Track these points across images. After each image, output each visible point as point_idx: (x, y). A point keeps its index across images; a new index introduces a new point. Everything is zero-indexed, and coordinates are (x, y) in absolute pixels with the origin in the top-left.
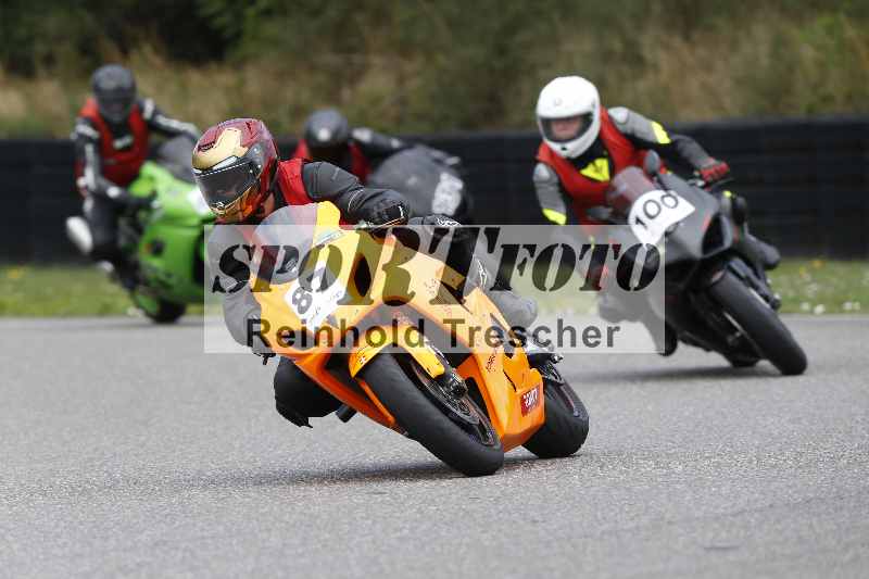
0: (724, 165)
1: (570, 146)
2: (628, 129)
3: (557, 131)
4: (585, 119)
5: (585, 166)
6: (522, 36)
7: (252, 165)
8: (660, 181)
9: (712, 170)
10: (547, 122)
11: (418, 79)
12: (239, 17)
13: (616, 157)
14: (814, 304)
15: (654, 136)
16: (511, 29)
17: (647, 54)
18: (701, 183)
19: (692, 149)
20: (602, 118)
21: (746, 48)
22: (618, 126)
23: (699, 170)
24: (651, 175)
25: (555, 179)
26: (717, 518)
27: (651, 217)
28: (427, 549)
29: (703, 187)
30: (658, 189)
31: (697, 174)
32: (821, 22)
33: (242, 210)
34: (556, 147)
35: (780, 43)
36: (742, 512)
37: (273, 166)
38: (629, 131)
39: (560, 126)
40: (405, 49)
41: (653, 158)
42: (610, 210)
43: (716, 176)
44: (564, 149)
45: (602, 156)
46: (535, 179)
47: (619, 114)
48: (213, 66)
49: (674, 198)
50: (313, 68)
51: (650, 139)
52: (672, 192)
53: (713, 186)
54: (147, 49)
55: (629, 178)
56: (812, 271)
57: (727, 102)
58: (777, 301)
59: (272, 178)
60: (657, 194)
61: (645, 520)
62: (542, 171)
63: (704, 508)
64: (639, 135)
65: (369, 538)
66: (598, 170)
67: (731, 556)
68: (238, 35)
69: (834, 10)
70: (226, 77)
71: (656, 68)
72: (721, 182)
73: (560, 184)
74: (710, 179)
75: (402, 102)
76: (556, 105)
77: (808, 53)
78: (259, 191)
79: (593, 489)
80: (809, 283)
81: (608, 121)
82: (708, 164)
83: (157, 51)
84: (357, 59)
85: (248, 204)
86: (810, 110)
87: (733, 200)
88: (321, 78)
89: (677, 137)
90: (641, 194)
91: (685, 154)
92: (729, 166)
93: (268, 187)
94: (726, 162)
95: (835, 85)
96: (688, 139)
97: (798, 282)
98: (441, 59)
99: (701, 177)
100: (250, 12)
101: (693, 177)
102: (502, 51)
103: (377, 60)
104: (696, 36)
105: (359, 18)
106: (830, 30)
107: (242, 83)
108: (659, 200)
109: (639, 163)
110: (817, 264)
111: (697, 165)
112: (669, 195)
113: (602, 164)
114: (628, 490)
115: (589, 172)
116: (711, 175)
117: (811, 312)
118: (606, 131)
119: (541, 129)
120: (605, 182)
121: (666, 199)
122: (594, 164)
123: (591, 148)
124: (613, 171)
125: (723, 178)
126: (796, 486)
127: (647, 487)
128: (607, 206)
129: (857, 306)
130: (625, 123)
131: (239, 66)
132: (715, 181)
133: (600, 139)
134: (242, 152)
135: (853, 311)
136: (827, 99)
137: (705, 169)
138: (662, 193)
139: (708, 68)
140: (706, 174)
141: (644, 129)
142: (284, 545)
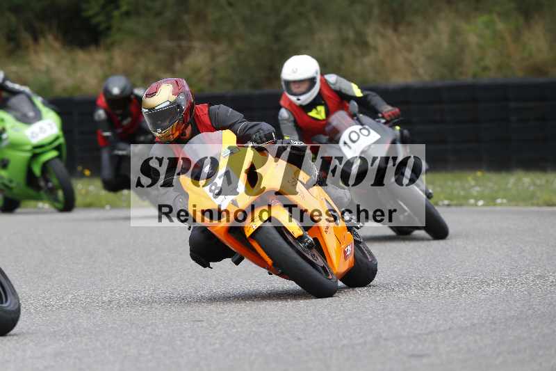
0: (397, 110)
1: (303, 98)
2: (337, 87)
3: (294, 88)
4: (312, 81)
5: (311, 111)
6: (290, 30)
7: (179, 106)
8: (358, 119)
9: (390, 113)
10: (288, 83)
11: (224, 56)
12: (109, 17)
13: (330, 105)
14: (477, 199)
15: (353, 92)
16: (283, 24)
17: (370, 40)
18: (383, 121)
19: (377, 100)
20: (321, 80)
21: (434, 36)
22: (331, 86)
23: (381, 113)
24: (353, 116)
25: (292, 119)
26: (415, 337)
27: (354, 142)
28: (231, 356)
29: (385, 123)
30: (357, 124)
31: (380, 115)
32: (482, 19)
33: (173, 134)
34: (293, 98)
35: (455, 33)
36: (431, 333)
37: (191, 108)
38: (338, 89)
39: (297, 86)
40: (215, 37)
41: (354, 105)
42: (327, 137)
43: (393, 117)
44: (299, 100)
45: (320, 104)
46: (279, 118)
47: (332, 78)
48: (93, 48)
49: (367, 129)
50: (156, 50)
51: (350, 93)
52: (367, 127)
53: (391, 124)
54: (50, 38)
55: (339, 118)
56: (476, 179)
57: (421, 71)
58: (430, 193)
59: (191, 115)
60: (357, 128)
61: (369, 338)
62: (284, 113)
63: (408, 330)
64: (343, 91)
65: (194, 350)
66: (318, 113)
67: (425, 360)
68: (109, 28)
69: (490, 12)
70: (100, 56)
71: (376, 49)
72: (396, 120)
73: (295, 121)
74: (389, 119)
75: (214, 71)
76: (294, 72)
77: (473, 39)
78: (184, 122)
79: (336, 318)
80: (473, 187)
81: (325, 83)
82: (387, 109)
83: (56, 38)
84: (184, 43)
85: (176, 131)
86: (475, 76)
87: (401, 132)
88: (161, 56)
89: (367, 92)
90: (346, 128)
91: (373, 103)
92: (400, 110)
93: (188, 120)
94: (398, 108)
95: (490, 60)
96: (374, 94)
97: (467, 185)
98: (239, 44)
99: (383, 117)
100: (116, 13)
101: (378, 118)
102: (277, 38)
103: (197, 44)
104: (401, 29)
105: (186, 17)
106: (488, 25)
107: (112, 58)
108: (358, 131)
109: (345, 108)
110: (479, 174)
111: (380, 109)
112: (364, 128)
113: (321, 109)
114: (359, 318)
115: (313, 114)
116: (389, 116)
117: (476, 205)
118: (323, 89)
119: (284, 87)
120: (323, 120)
121: (363, 131)
122: (316, 109)
123: (315, 99)
124: (328, 114)
125: (396, 118)
126: (465, 315)
127: (371, 317)
128: (325, 135)
129: (505, 201)
130: (334, 84)
131: (109, 48)
132: (392, 120)
133: (320, 94)
134: (173, 98)
135: (501, 204)
136: (485, 69)
137: (385, 112)
138: (360, 127)
139: (410, 50)
140: (386, 115)
141: (347, 88)
142: (140, 354)
